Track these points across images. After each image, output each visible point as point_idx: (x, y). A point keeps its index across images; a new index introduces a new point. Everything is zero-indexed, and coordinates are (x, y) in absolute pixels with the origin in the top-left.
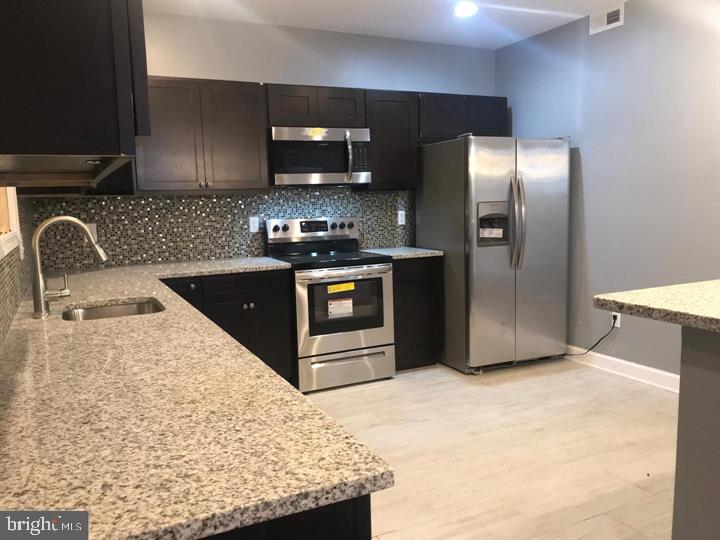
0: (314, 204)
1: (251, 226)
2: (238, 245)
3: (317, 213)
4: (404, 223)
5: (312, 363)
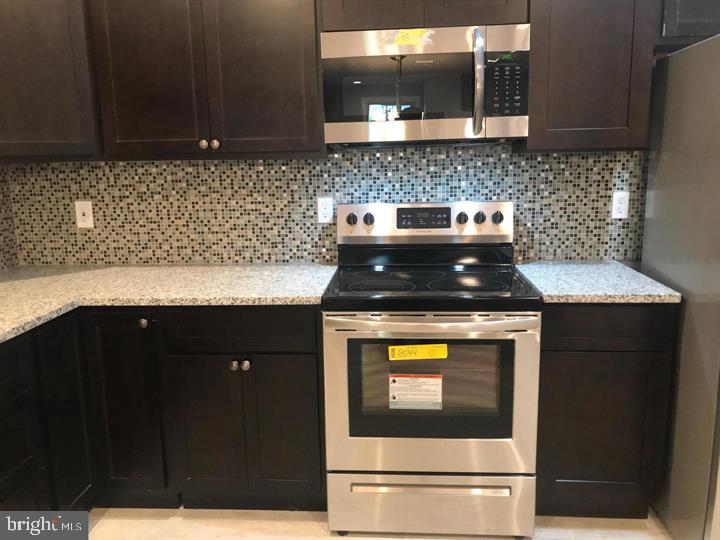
0: (434, 175)
1: (320, 211)
2: (298, 243)
3: (441, 193)
4: (624, 215)
5: (353, 485)
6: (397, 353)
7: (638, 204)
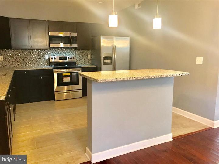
0: (64, 52)
1: (46, 57)
2: (42, 63)
3: (65, 55)
4: (90, 58)
5: (58, 93)
6: (64, 75)
7: (92, 57)
